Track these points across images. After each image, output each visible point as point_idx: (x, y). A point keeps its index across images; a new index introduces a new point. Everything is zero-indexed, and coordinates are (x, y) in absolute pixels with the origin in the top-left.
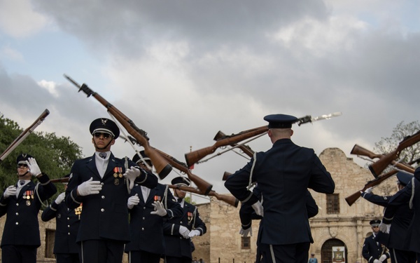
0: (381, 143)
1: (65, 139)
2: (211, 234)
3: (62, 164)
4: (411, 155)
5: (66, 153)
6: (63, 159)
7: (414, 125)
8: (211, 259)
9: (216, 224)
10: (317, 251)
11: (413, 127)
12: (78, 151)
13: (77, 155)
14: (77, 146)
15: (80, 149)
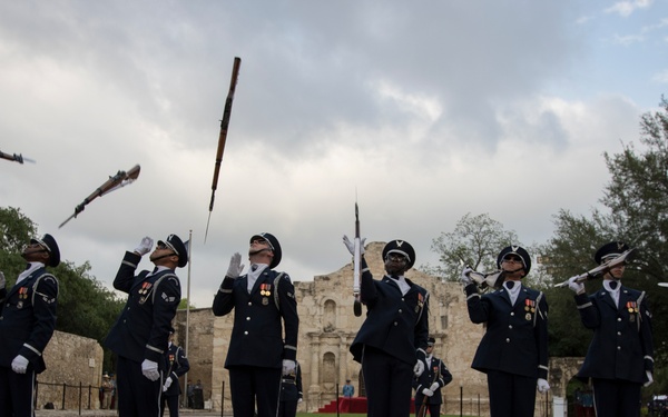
0: (440, 239)
1: (13, 210)
2: (214, 350)
3: (7, 245)
4: (478, 256)
5: (15, 230)
6: (10, 238)
7: (483, 218)
8: (214, 383)
9: (221, 336)
10: (354, 377)
11: (482, 221)
12: (31, 229)
13: (29, 234)
14: (30, 221)
15: (34, 226)
